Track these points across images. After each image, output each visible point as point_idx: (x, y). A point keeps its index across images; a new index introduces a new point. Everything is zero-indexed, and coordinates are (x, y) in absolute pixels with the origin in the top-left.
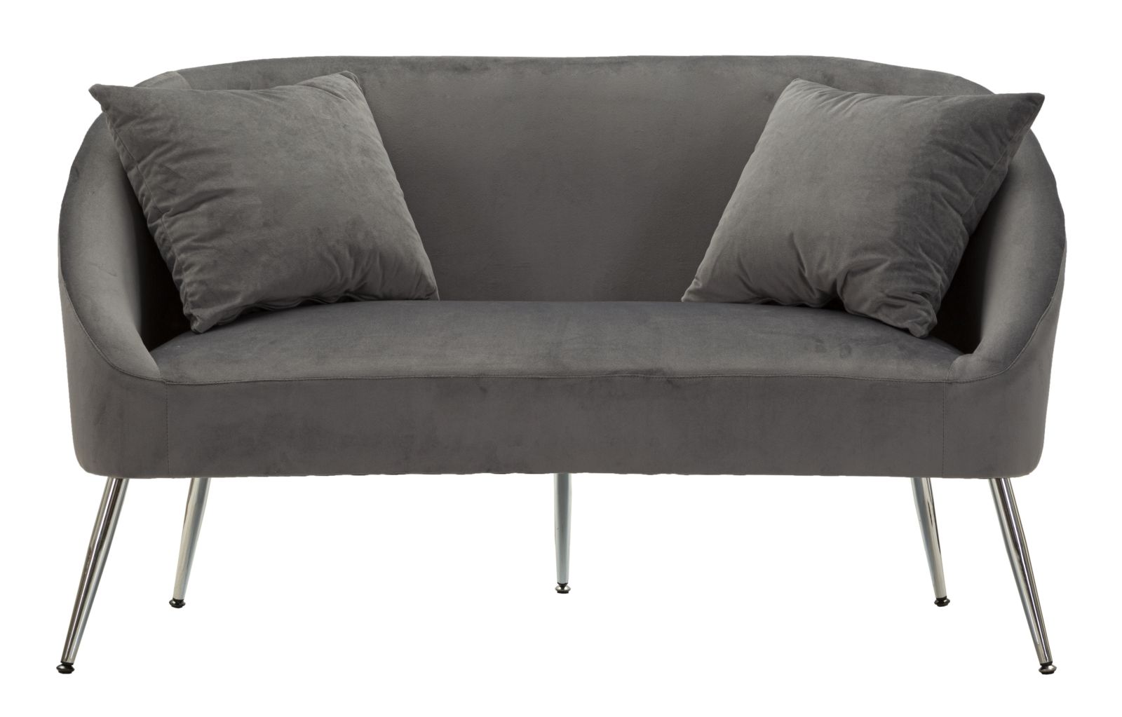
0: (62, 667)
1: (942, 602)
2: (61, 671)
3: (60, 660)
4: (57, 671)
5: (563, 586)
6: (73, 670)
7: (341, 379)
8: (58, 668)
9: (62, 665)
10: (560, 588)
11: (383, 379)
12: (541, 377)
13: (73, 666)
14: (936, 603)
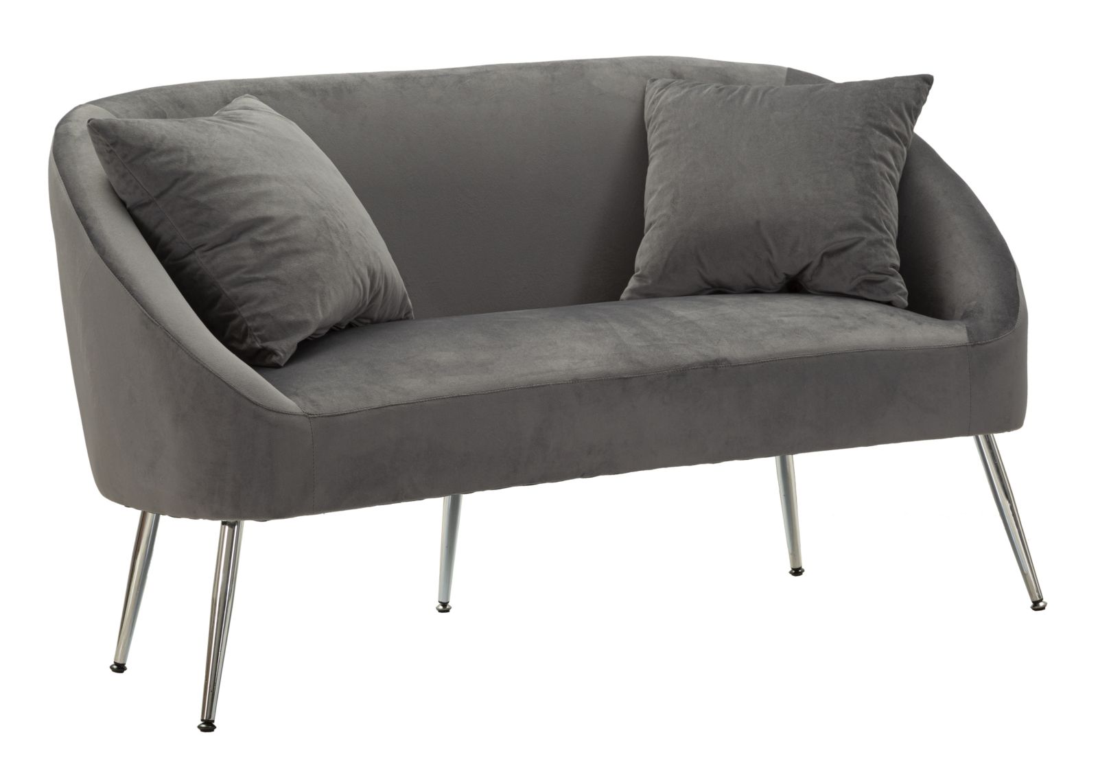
0: (203, 726)
1: (797, 572)
2: (203, 730)
3: (200, 718)
4: (199, 730)
5: (444, 604)
6: (215, 727)
7: (456, 397)
8: (199, 727)
9: (203, 724)
10: (441, 607)
11: (492, 393)
12: (626, 377)
13: (215, 724)
14: (791, 573)
